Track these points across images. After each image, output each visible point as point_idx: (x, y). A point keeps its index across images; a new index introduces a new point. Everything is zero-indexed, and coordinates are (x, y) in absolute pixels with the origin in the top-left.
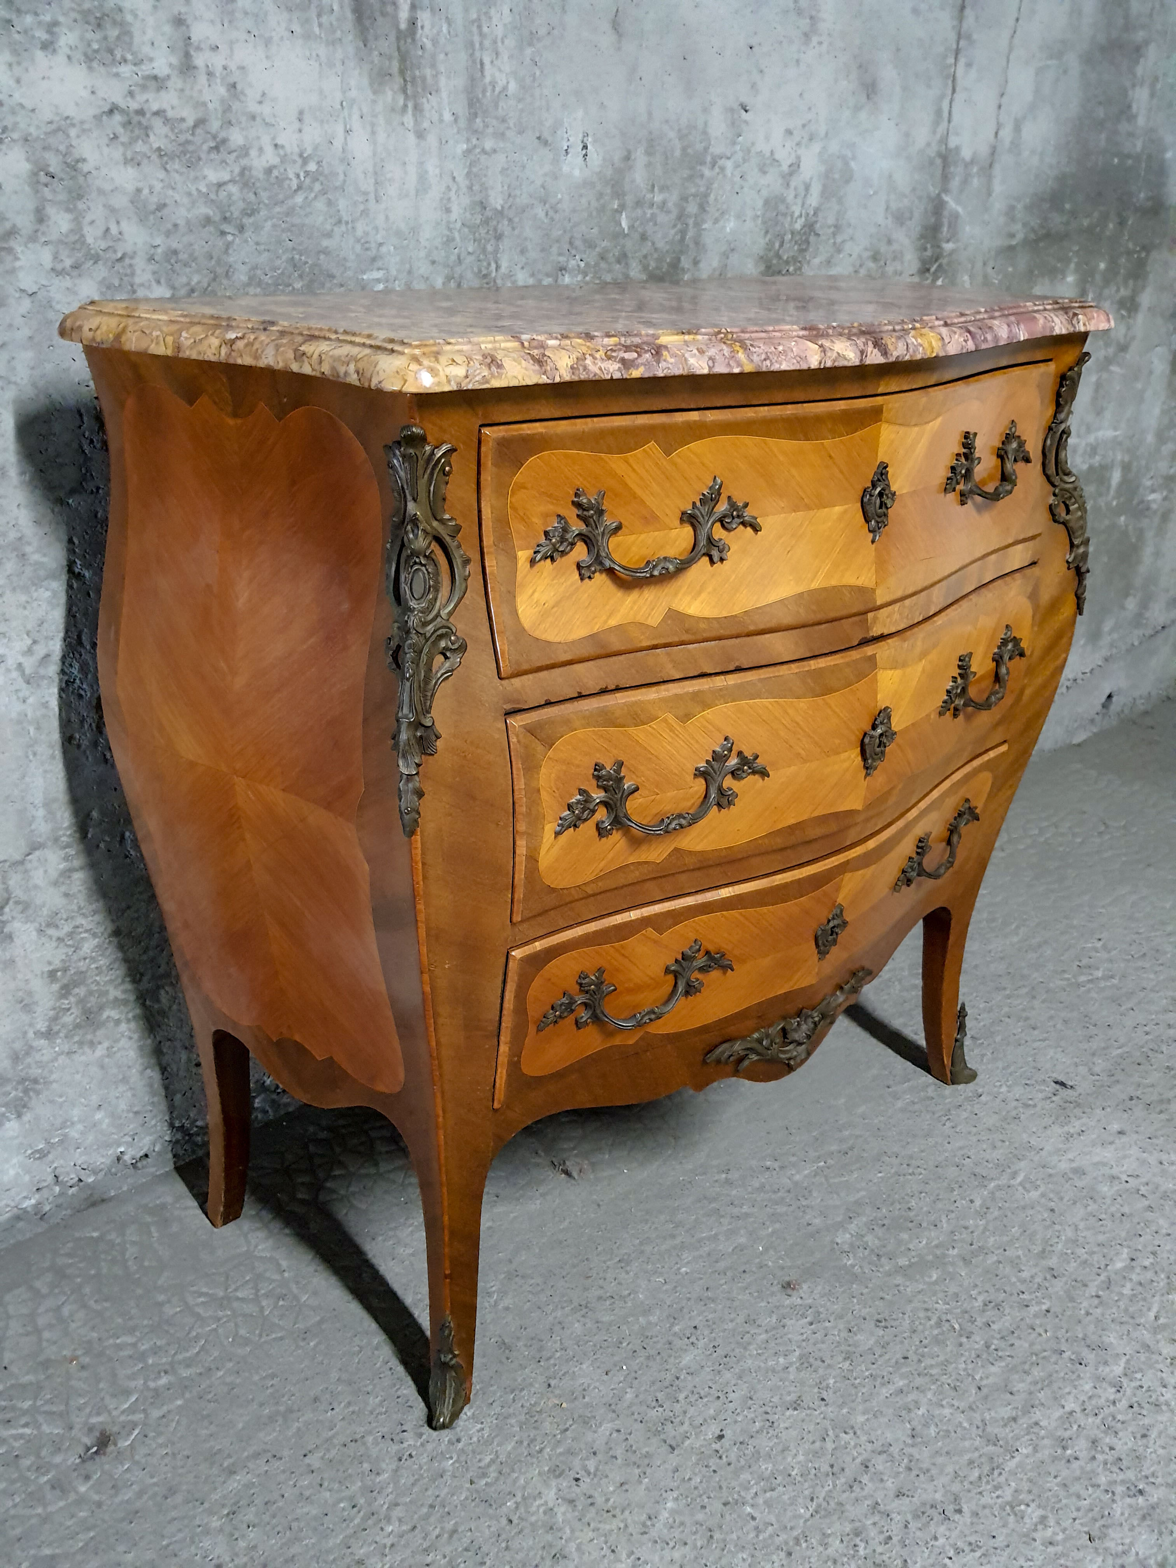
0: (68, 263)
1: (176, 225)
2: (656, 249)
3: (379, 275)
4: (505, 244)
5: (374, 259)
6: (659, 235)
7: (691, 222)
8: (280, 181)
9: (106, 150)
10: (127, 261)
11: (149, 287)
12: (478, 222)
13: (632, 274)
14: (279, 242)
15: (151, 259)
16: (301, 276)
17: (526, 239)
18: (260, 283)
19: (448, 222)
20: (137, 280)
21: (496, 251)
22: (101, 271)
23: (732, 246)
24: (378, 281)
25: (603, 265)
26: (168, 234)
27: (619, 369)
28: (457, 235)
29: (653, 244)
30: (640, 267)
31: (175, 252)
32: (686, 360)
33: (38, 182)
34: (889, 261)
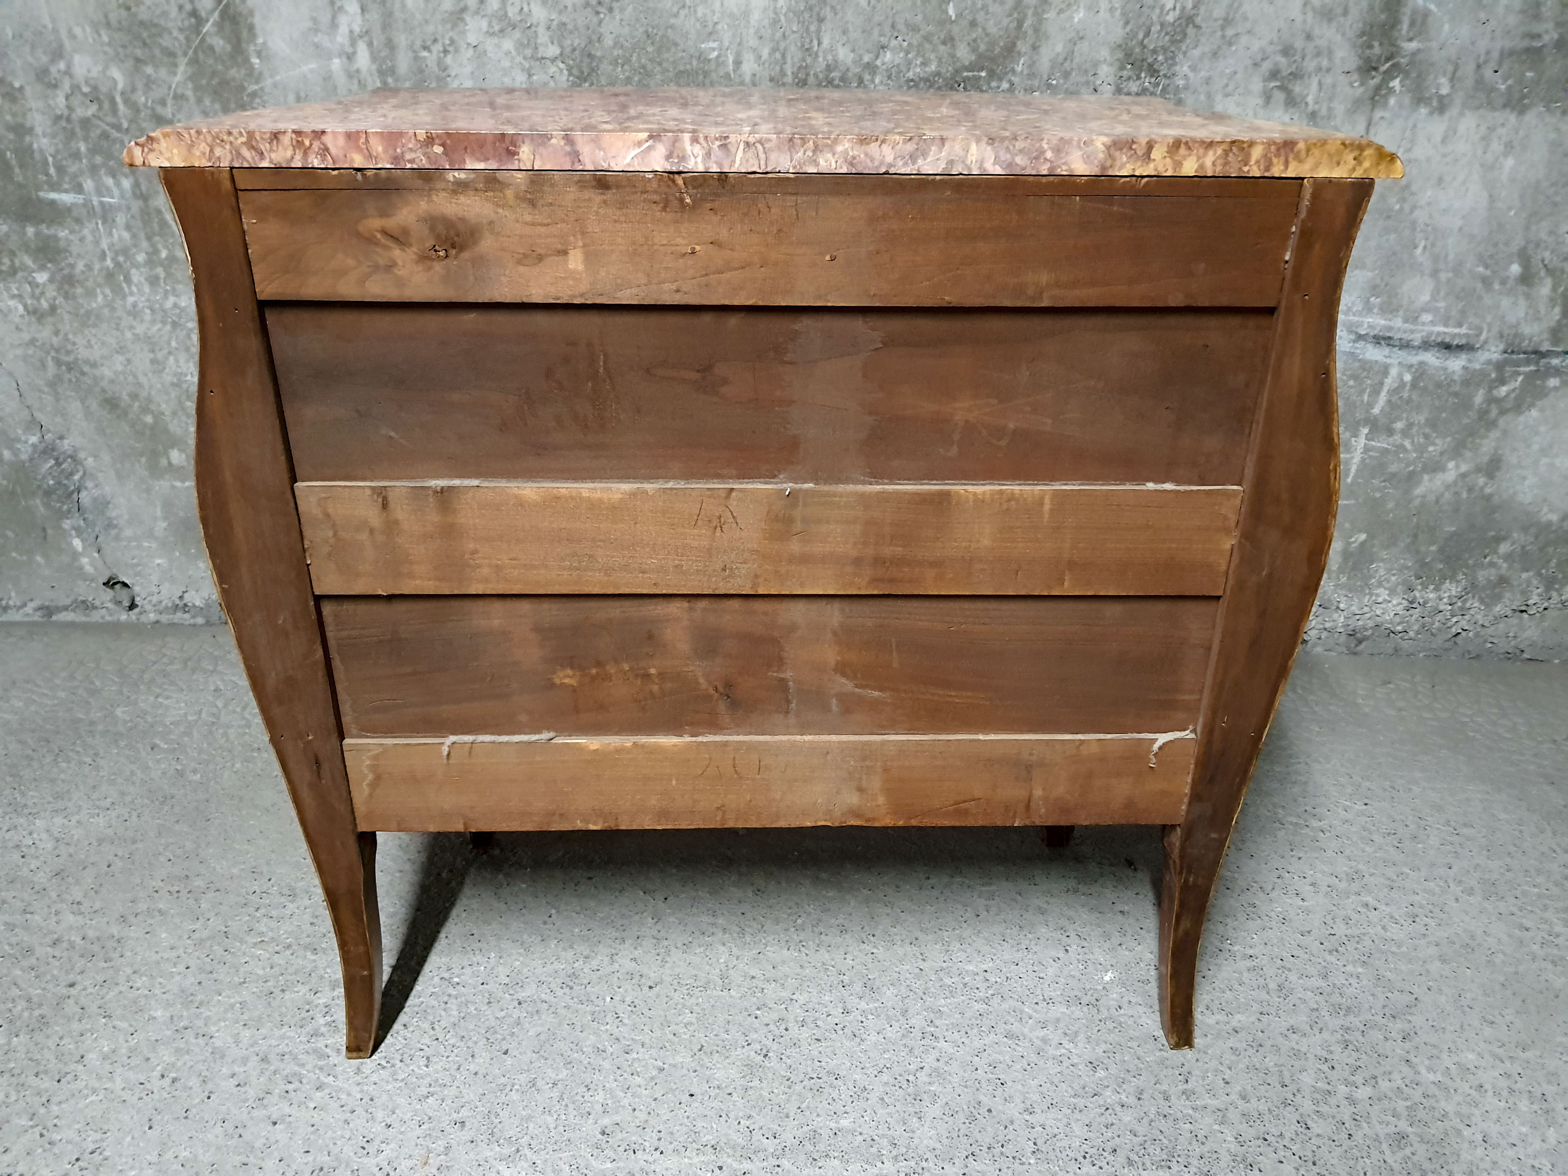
0: (497, 28)
1: (566, 7)
2: (987, 35)
3: (715, 45)
4: (826, 26)
5: (710, 34)
6: (991, 23)
7: (1030, 12)
10: (533, 29)
11: (546, 46)
12: (802, 8)
13: (959, 54)
14: (637, 20)
15: (549, 28)
16: (653, 43)
17: (847, 22)
18: (622, 47)
19: (775, 8)
20: (539, 41)
21: (818, 31)
22: (517, 34)
23: (1081, 34)
24: (714, 49)
25: (927, 46)
26: (560, 13)
28: (782, 18)
29: (984, 29)
30: (968, 49)
31: (564, 24)
34: (1308, 58)
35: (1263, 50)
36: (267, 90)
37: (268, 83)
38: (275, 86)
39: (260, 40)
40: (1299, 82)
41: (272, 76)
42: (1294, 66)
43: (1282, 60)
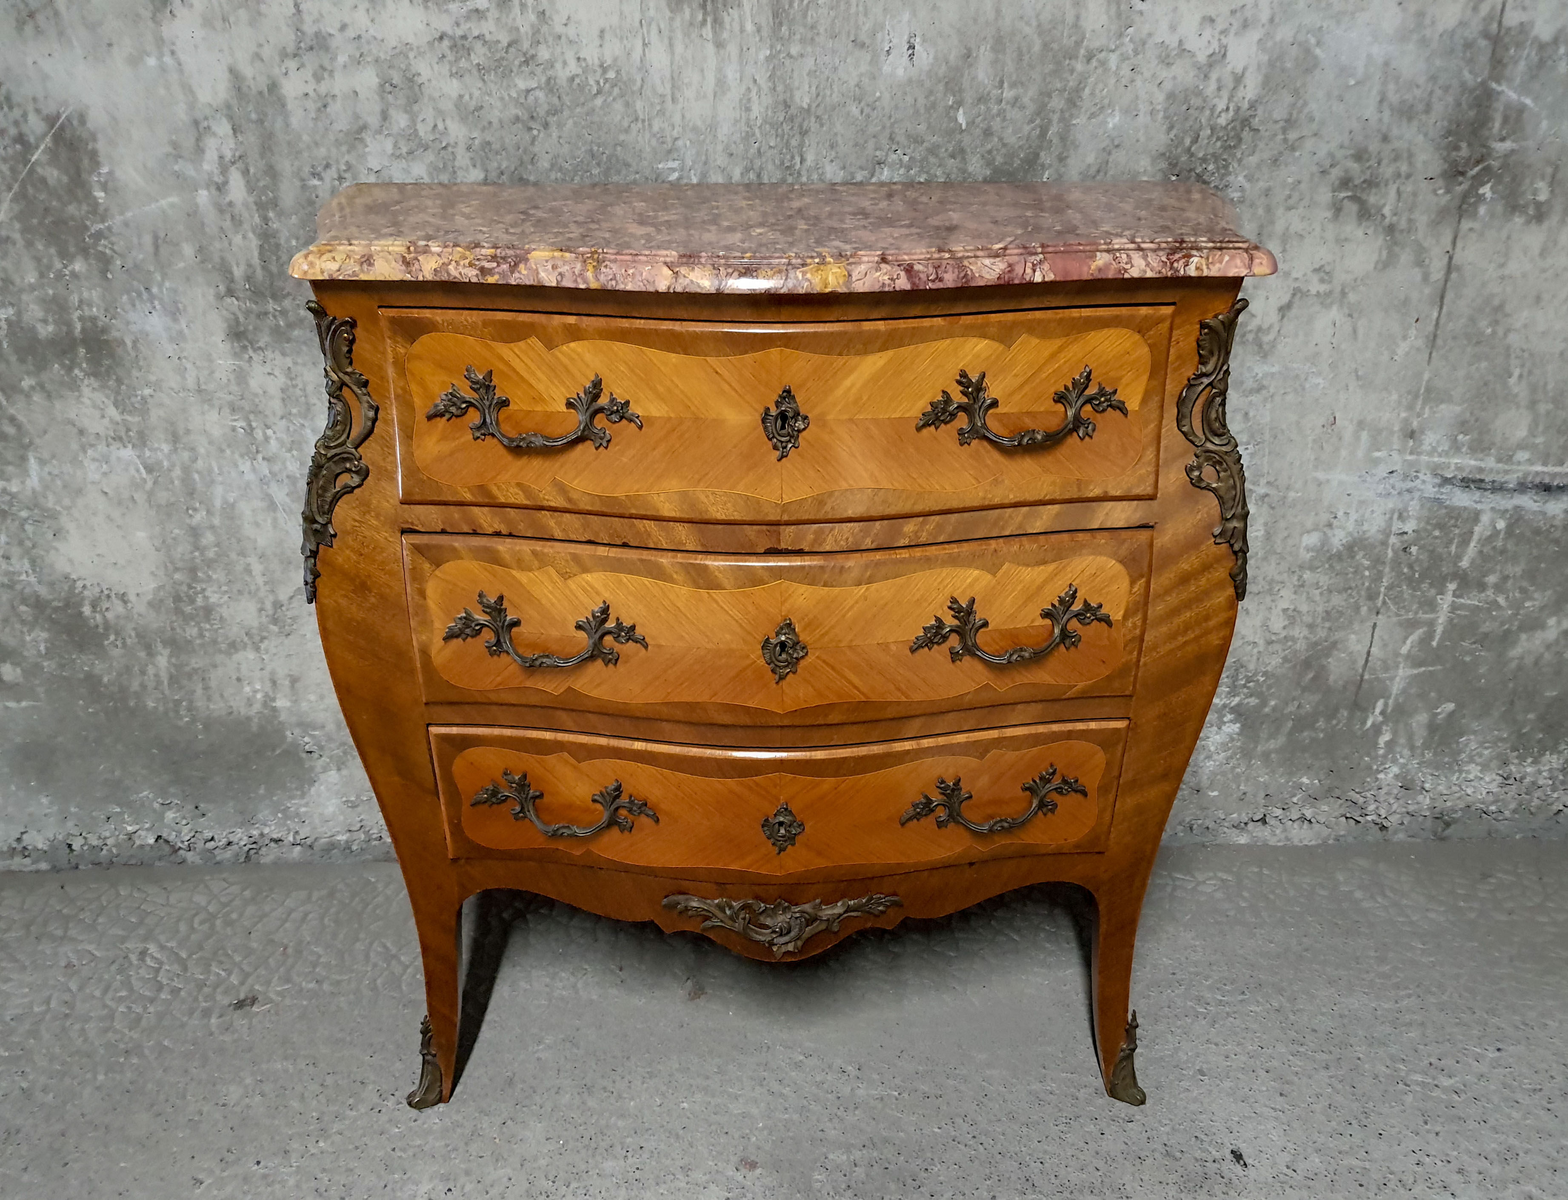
0: (404, 150)
1: (490, 123)
2: (1005, 145)
3: (675, 164)
4: (811, 140)
5: (670, 152)
6: (1010, 130)
7: (1055, 117)
8: (581, 87)
9: (436, 67)
10: (450, 149)
11: (467, 170)
12: (781, 119)
13: (971, 169)
14: (579, 137)
15: (469, 148)
16: (598, 164)
17: (836, 134)
18: (561, 169)
19: (748, 119)
20: (457, 164)
21: (801, 145)
22: (430, 157)
23: (1116, 143)
24: (673, 170)
25: (932, 160)
26: (483, 129)
27: (477, 276)
28: (757, 131)
29: (1001, 139)
30: (982, 162)
31: (489, 143)
32: (538, 273)
33: (384, 91)
34: (1385, 162)
35: (1331, 155)
36: (115, 230)
37: (116, 221)
38: (126, 224)
39: (105, 170)
40: (1374, 190)
41: (122, 213)
42: (1368, 172)
43: (1354, 167)
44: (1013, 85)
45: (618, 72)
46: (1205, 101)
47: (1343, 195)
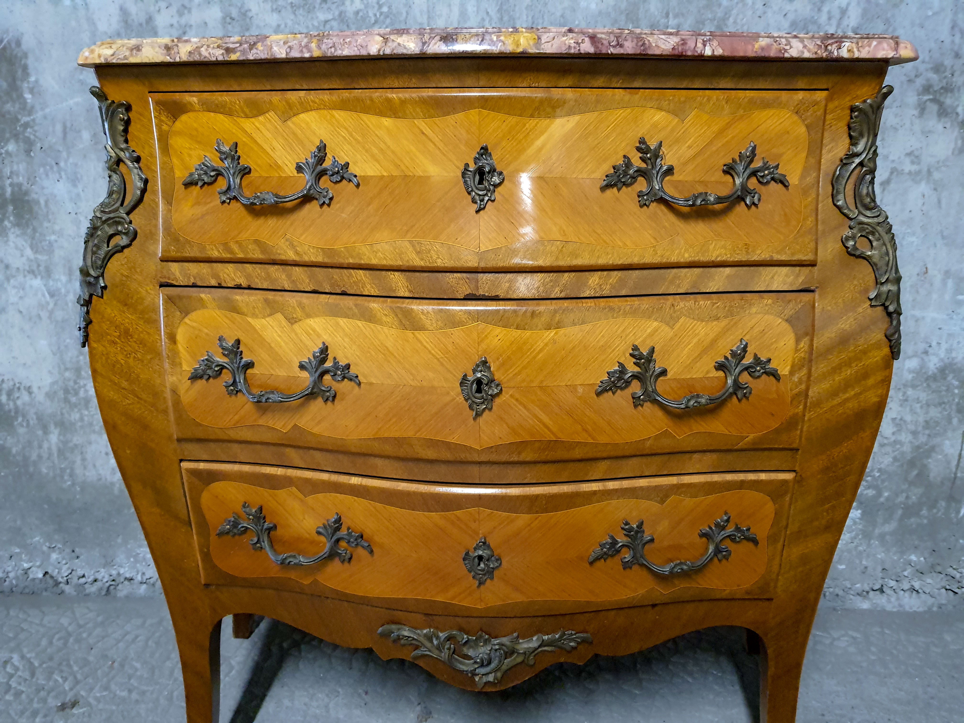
8: (364, 19)
9: (262, 4)
27: (223, 54)
32: (271, 48)
33: (225, 22)
44: (676, 16)
45: (390, 7)
46: (819, 28)
47: (926, 98)
